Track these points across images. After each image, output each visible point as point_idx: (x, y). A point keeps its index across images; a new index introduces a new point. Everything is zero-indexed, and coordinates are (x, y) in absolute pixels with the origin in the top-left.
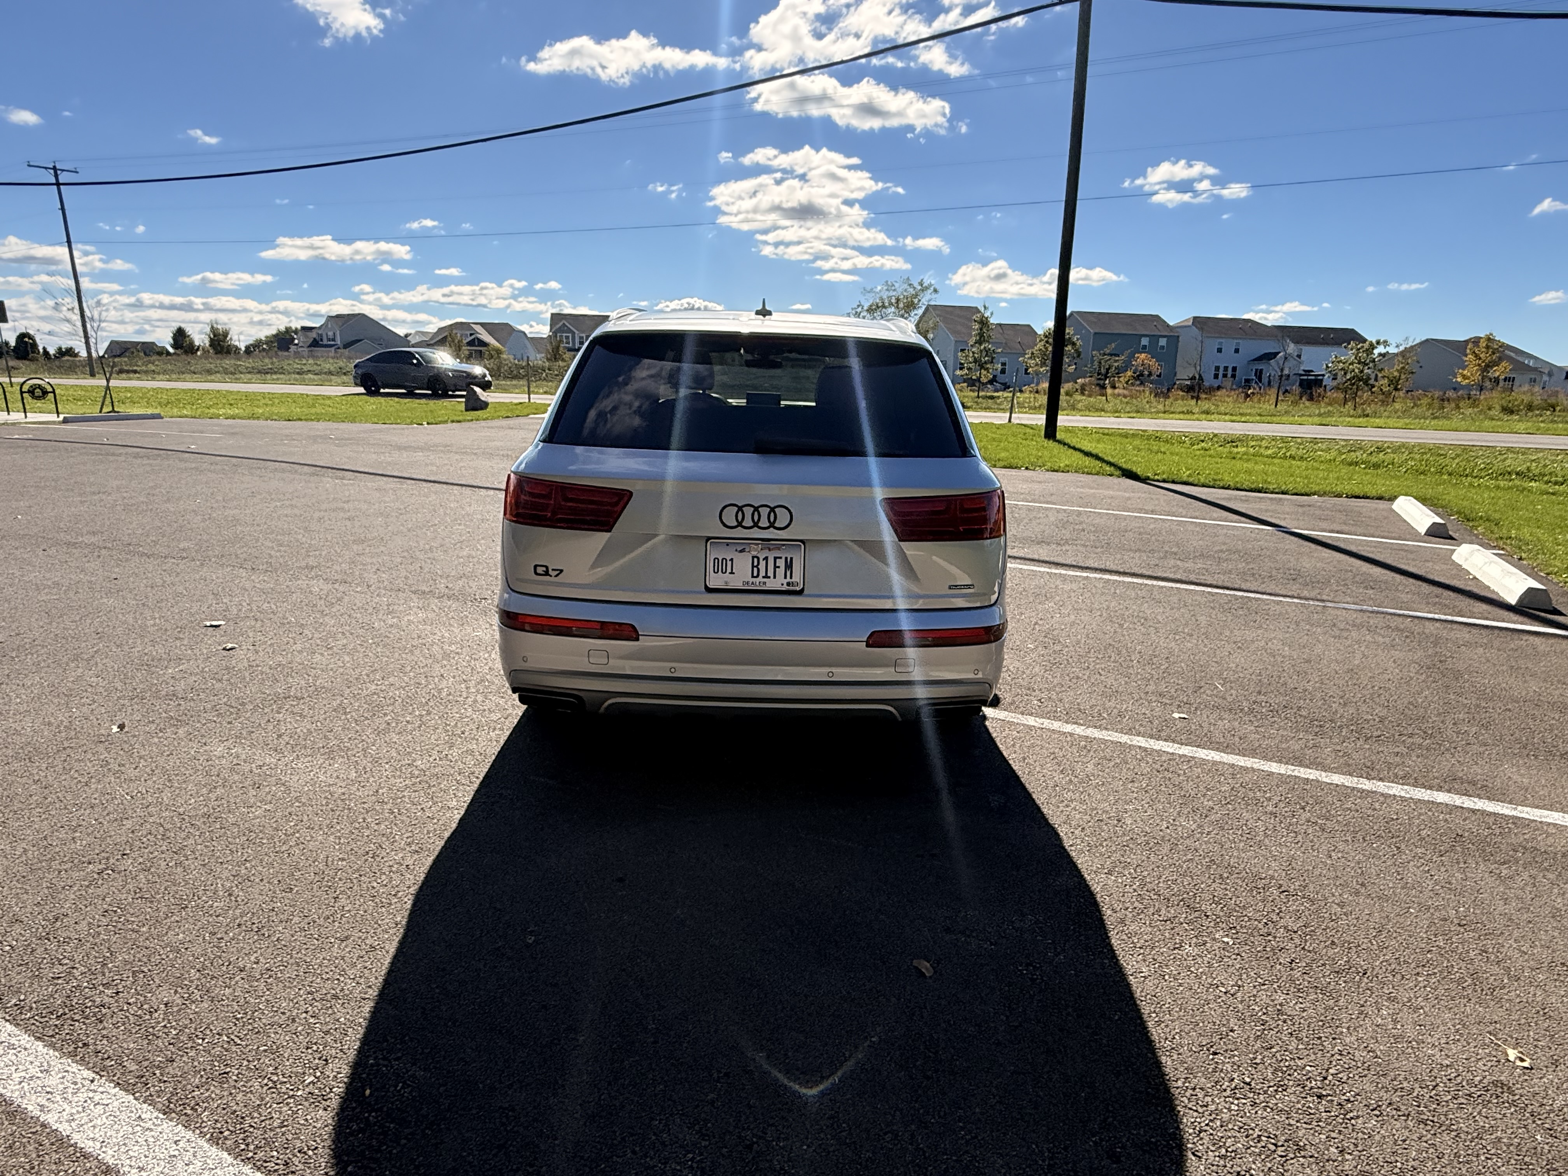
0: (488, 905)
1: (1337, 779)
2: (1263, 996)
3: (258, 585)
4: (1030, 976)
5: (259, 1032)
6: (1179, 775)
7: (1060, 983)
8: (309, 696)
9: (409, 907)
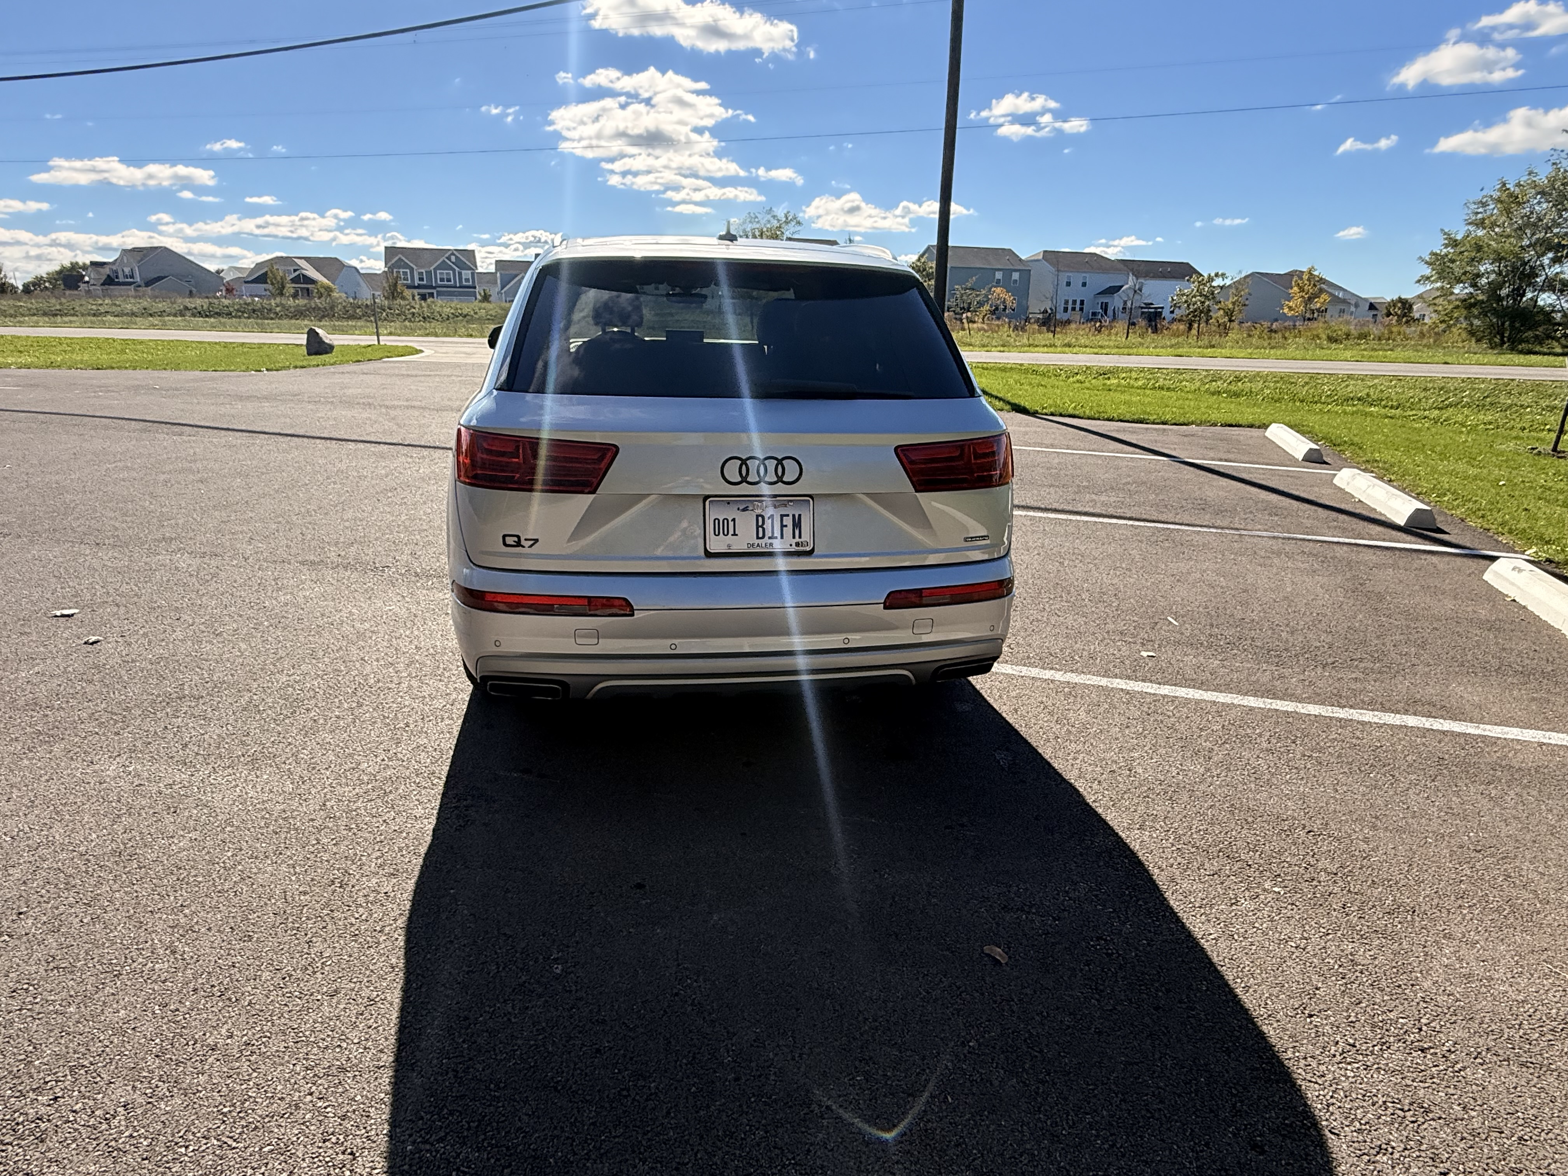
0: (496, 933)
1: (1314, 709)
2: (1332, 948)
3: (109, 564)
4: (1104, 951)
5: (256, 1127)
6: (1169, 717)
7: (1136, 955)
8: (208, 694)
9: (402, 944)
